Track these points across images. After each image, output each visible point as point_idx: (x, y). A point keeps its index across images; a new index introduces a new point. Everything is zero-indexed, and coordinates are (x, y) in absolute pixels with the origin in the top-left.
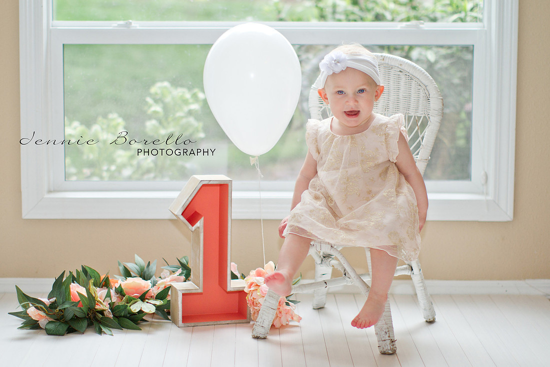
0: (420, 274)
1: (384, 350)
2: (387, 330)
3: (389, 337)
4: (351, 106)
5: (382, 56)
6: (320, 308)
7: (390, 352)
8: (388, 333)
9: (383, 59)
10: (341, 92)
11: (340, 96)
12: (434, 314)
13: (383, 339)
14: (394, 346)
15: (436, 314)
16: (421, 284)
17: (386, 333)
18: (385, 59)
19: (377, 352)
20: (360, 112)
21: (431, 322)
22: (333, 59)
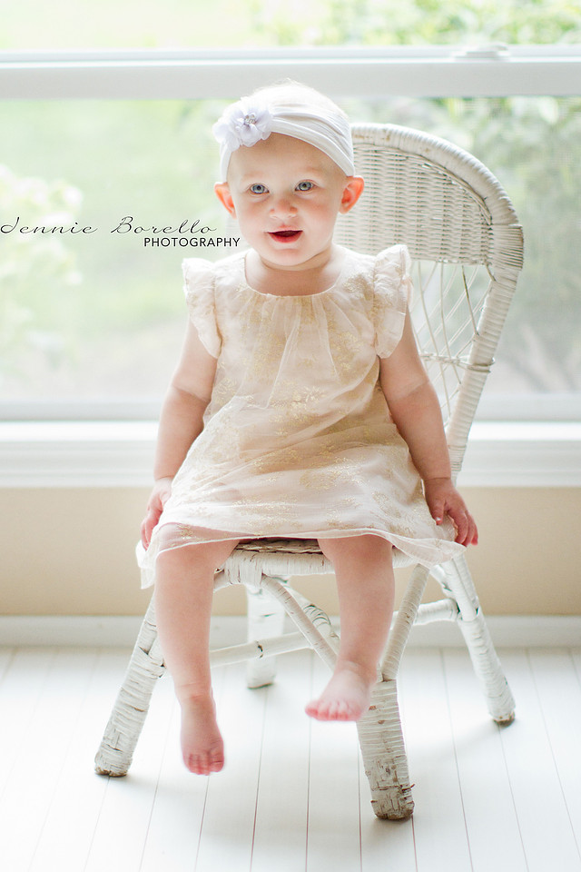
0: (477, 620)
1: (385, 811)
2: (391, 765)
3: (396, 780)
4: (281, 219)
5: (385, 131)
6: (263, 687)
7: (400, 815)
8: (392, 771)
9: (388, 138)
10: (259, 188)
11: (257, 198)
12: (511, 703)
13: (382, 785)
14: (408, 801)
15: (517, 702)
16: (480, 642)
17: (388, 771)
18: (391, 138)
19: (370, 814)
20: (302, 234)
21: (504, 723)
22: (241, 115)
